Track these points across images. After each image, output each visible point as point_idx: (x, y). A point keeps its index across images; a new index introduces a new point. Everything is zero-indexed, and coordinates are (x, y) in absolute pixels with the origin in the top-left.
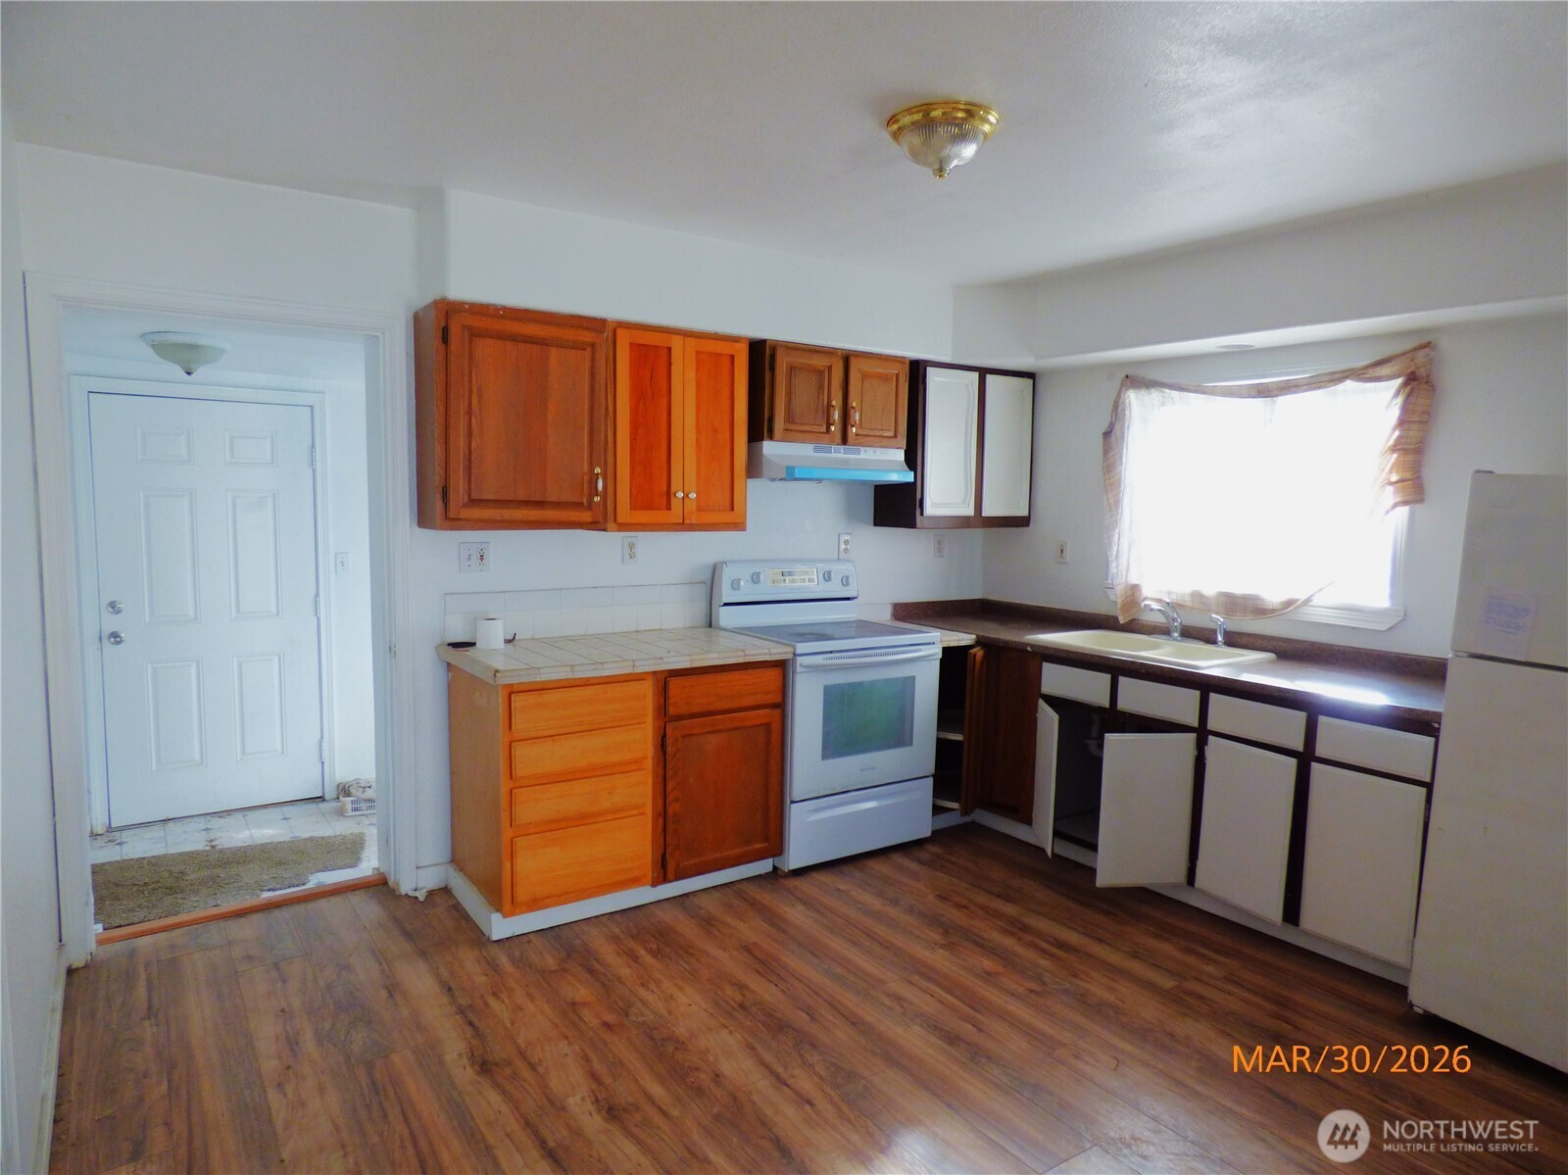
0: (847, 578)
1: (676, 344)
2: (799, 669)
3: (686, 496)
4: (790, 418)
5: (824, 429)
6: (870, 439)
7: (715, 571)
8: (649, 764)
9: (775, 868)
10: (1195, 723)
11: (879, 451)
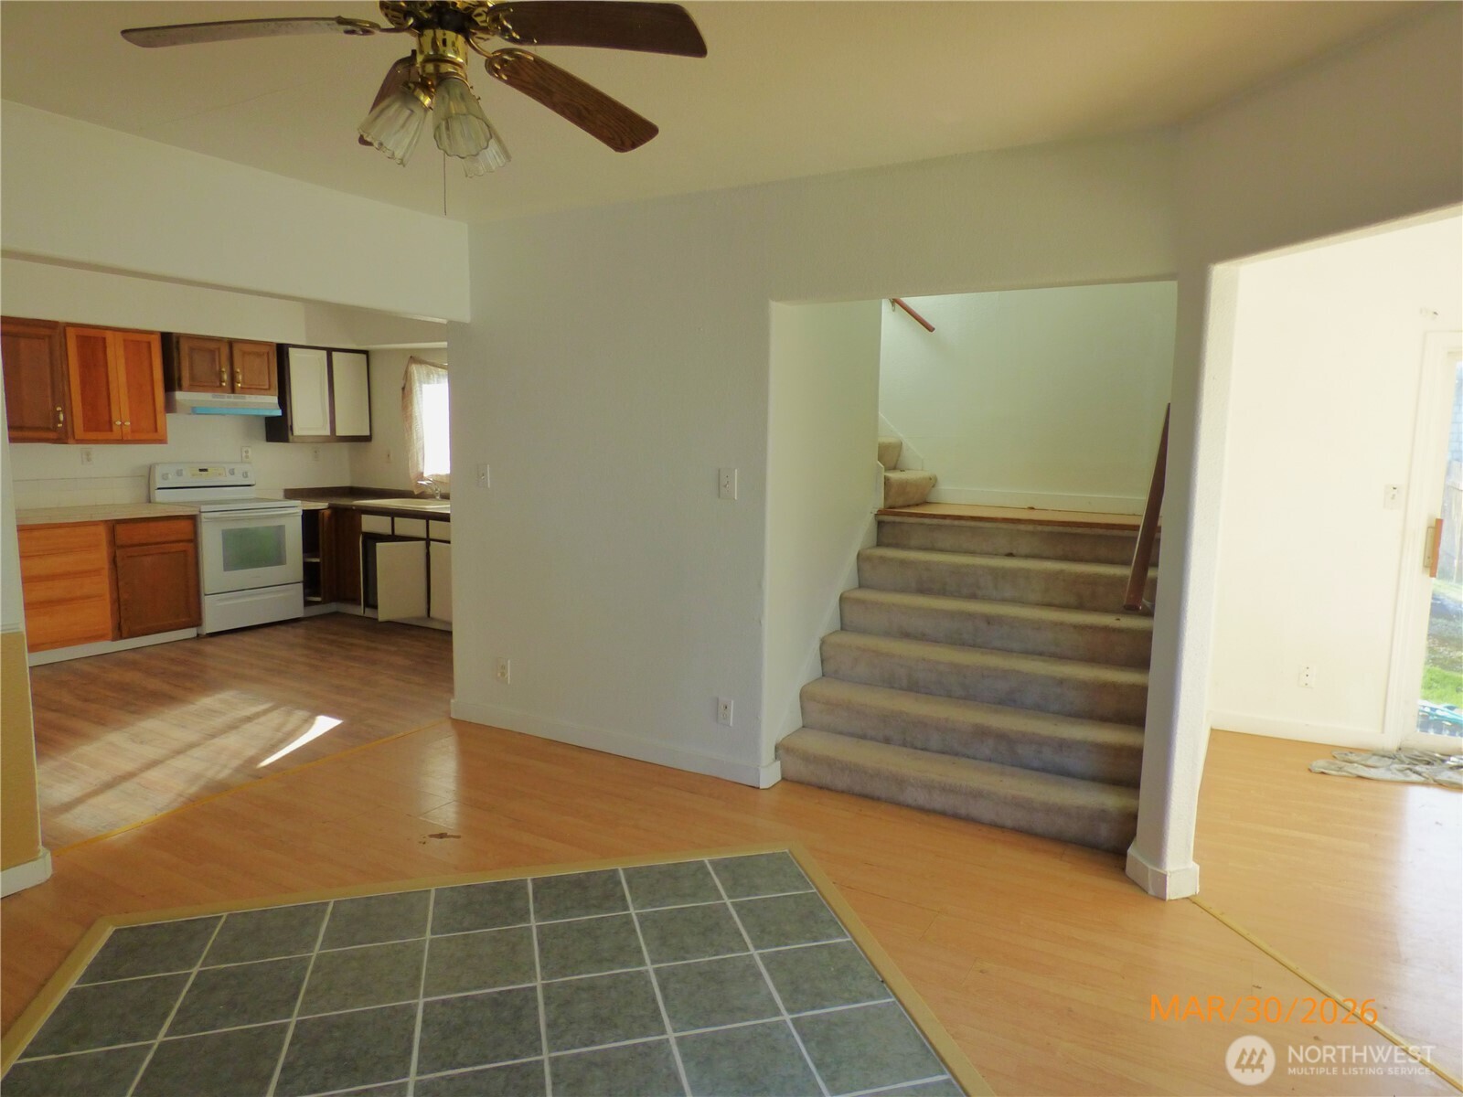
0: (246, 473)
1: (109, 335)
2: (203, 520)
3: (123, 423)
4: (193, 378)
5: (218, 384)
6: (249, 389)
7: (150, 470)
8: (106, 572)
9: (198, 635)
10: (425, 536)
11: (259, 397)
